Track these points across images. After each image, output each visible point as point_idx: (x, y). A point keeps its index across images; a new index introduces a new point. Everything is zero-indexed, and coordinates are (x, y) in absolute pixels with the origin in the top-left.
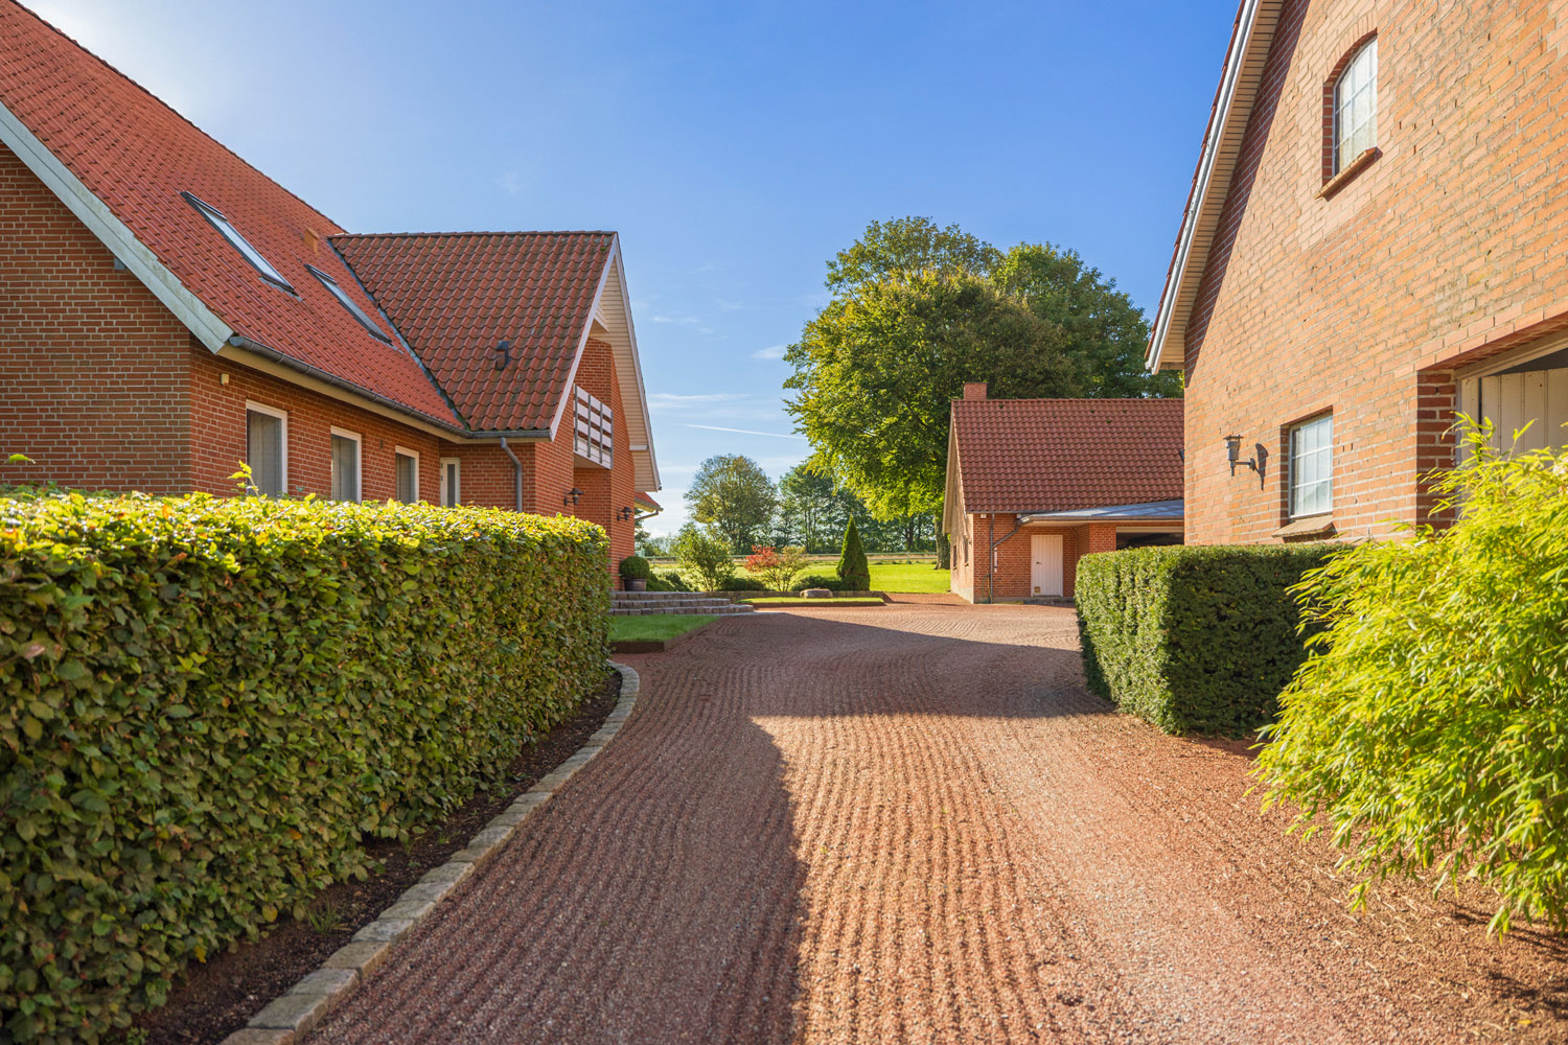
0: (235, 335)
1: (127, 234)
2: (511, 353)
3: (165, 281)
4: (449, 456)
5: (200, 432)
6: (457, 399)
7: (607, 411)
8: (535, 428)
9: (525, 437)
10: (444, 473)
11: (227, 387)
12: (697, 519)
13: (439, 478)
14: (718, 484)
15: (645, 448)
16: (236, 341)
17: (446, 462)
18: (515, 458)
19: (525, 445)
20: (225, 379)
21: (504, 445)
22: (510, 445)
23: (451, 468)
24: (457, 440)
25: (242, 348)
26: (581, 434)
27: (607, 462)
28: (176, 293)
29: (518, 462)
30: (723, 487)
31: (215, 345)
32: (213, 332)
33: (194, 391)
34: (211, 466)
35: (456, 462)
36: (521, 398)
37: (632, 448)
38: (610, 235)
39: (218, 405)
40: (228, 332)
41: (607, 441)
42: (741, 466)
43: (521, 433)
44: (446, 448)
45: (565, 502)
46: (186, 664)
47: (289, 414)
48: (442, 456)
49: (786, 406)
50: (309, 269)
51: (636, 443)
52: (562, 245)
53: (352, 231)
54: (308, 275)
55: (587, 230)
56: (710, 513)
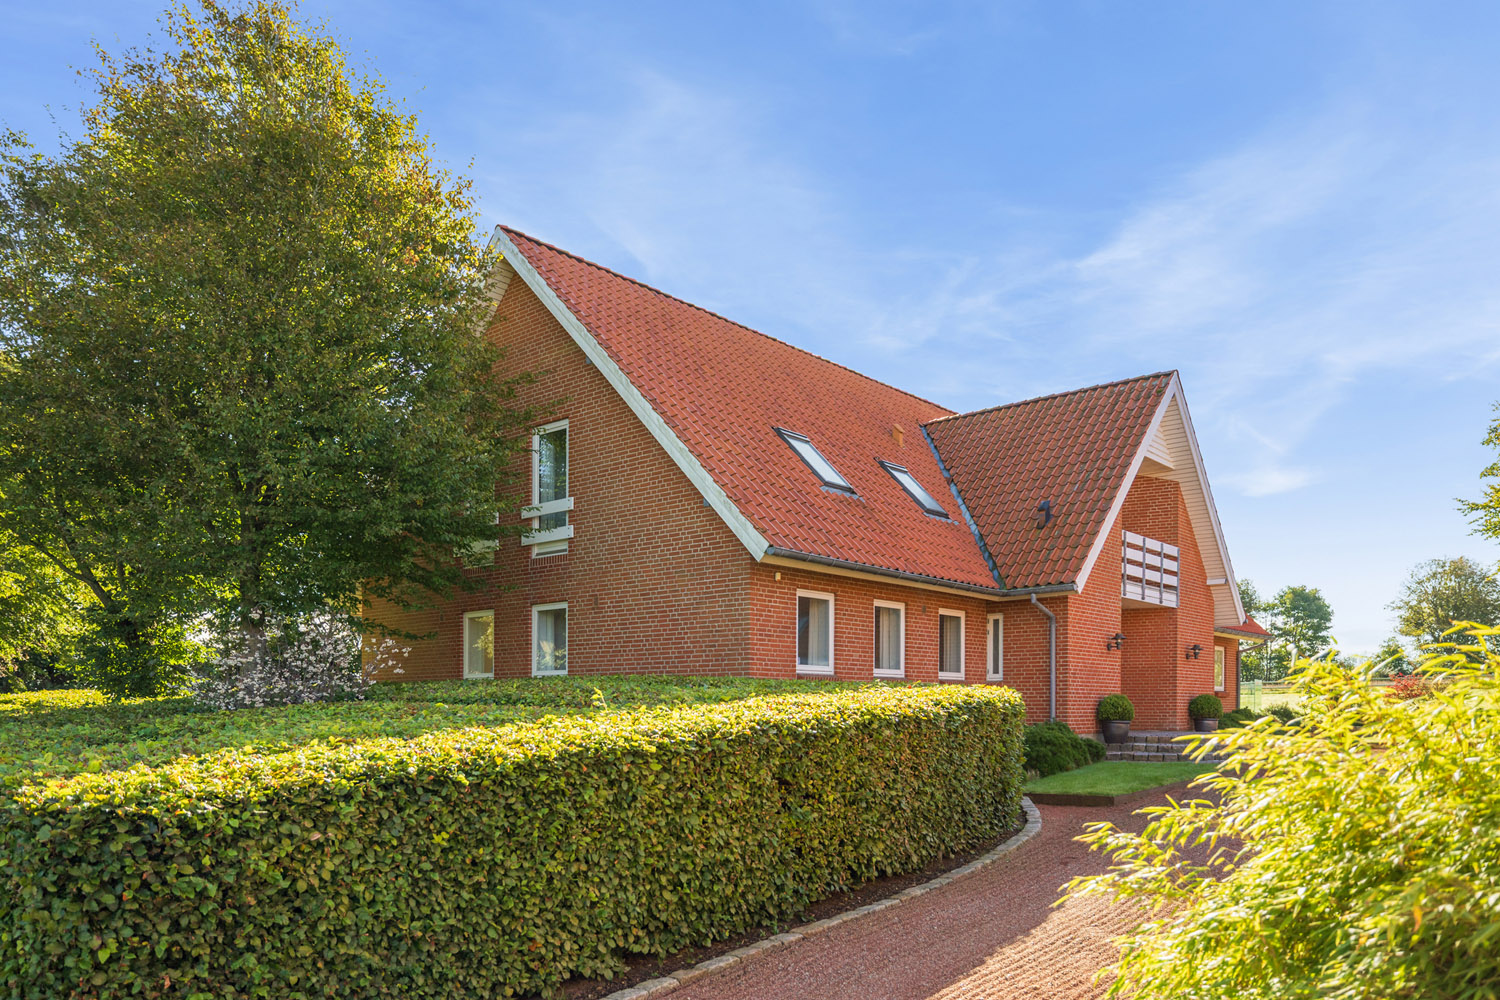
0: (771, 546)
1: (709, 479)
2: (1053, 512)
3: (730, 510)
4: (994, 612)
5: (758, 620)
6: (999, 561)
7: (1172, 550)
8: (1062, 583)
9: (1051, 592)
10: (990, 627)
11: (780, 582)
12: (1402, 632)
13: (985, 632)
14: (1430, 591)
15: (1223, 581)
16: (772, 551)
17: (991, 617)
18: (1047, 610)
19: (1058, 598)
20: (778, 576)
21: (1034, 601)
22: (1038, 600)
23: (996, 622)
24: (996, 599)
25: (775, 555)
26: (1131, 578)
27: (1170, 600)
28: (736, 519)
29: (1051, 614)
30: (1436, 594)
31: (759, 556)
32: (756, 544)
33: (752, 589)
34: (767, 645)
35: (1000, 617)
36: (1054, 555)
37: (1209, 582)
38: (1168, 375)
39: (772, 597)
40: (766, 544)
41: (1172, 581)
42: (1459, 570)
43: (1049, 588)
44: (991, 607)
45: (1109, 647)
46: (437, 839)
47: (836, 595)
48: (988, 612)
49: (1460, 505)
50: (882, 464)
51: (1213, 578)
52: (1120, 393)
53: (962, 412)
54: (880, 470)
55: (1147, 374)
56: (1418, 625)
